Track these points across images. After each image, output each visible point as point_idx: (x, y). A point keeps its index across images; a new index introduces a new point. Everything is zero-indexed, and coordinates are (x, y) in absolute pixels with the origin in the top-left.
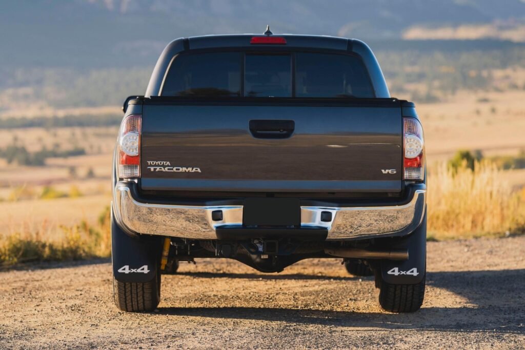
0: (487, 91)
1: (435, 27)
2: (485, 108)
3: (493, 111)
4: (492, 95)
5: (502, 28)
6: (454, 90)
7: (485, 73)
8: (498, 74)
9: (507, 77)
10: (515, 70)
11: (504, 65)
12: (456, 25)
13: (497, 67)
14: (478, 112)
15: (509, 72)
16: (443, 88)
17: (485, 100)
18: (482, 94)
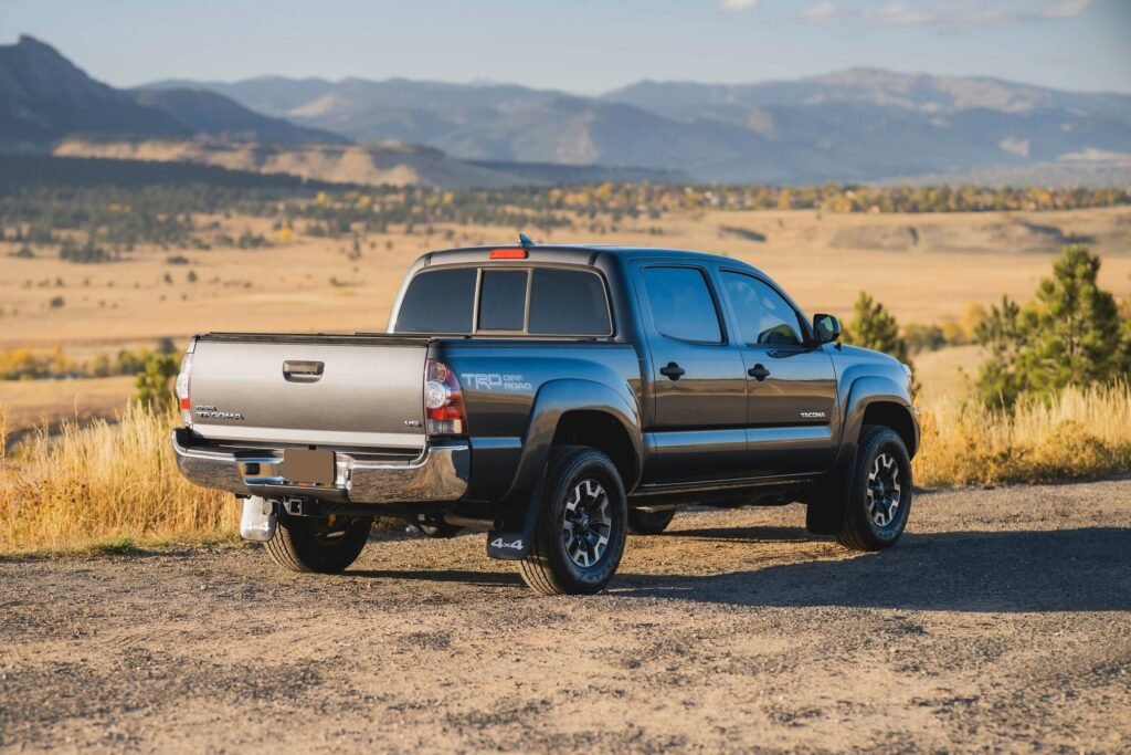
0: (184, 247)
1: (105, 140)
2: (179, 273)
3: (192, 277)
4: (190, 254)
5: (209, 148)
6: (131, 243)
7: (181, 218)
8: (202, 219)
9: (216, 225)
10: (228, 216)
11: (211, 208)
12: (136, 141)
13: (202, 211)
14: (168, 279)
15: (218, 217)
16: (110, 238)
17: (179, 261)
18: (174, 251)
